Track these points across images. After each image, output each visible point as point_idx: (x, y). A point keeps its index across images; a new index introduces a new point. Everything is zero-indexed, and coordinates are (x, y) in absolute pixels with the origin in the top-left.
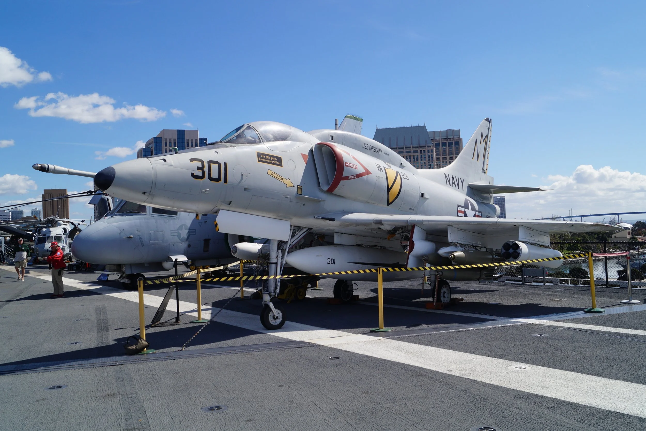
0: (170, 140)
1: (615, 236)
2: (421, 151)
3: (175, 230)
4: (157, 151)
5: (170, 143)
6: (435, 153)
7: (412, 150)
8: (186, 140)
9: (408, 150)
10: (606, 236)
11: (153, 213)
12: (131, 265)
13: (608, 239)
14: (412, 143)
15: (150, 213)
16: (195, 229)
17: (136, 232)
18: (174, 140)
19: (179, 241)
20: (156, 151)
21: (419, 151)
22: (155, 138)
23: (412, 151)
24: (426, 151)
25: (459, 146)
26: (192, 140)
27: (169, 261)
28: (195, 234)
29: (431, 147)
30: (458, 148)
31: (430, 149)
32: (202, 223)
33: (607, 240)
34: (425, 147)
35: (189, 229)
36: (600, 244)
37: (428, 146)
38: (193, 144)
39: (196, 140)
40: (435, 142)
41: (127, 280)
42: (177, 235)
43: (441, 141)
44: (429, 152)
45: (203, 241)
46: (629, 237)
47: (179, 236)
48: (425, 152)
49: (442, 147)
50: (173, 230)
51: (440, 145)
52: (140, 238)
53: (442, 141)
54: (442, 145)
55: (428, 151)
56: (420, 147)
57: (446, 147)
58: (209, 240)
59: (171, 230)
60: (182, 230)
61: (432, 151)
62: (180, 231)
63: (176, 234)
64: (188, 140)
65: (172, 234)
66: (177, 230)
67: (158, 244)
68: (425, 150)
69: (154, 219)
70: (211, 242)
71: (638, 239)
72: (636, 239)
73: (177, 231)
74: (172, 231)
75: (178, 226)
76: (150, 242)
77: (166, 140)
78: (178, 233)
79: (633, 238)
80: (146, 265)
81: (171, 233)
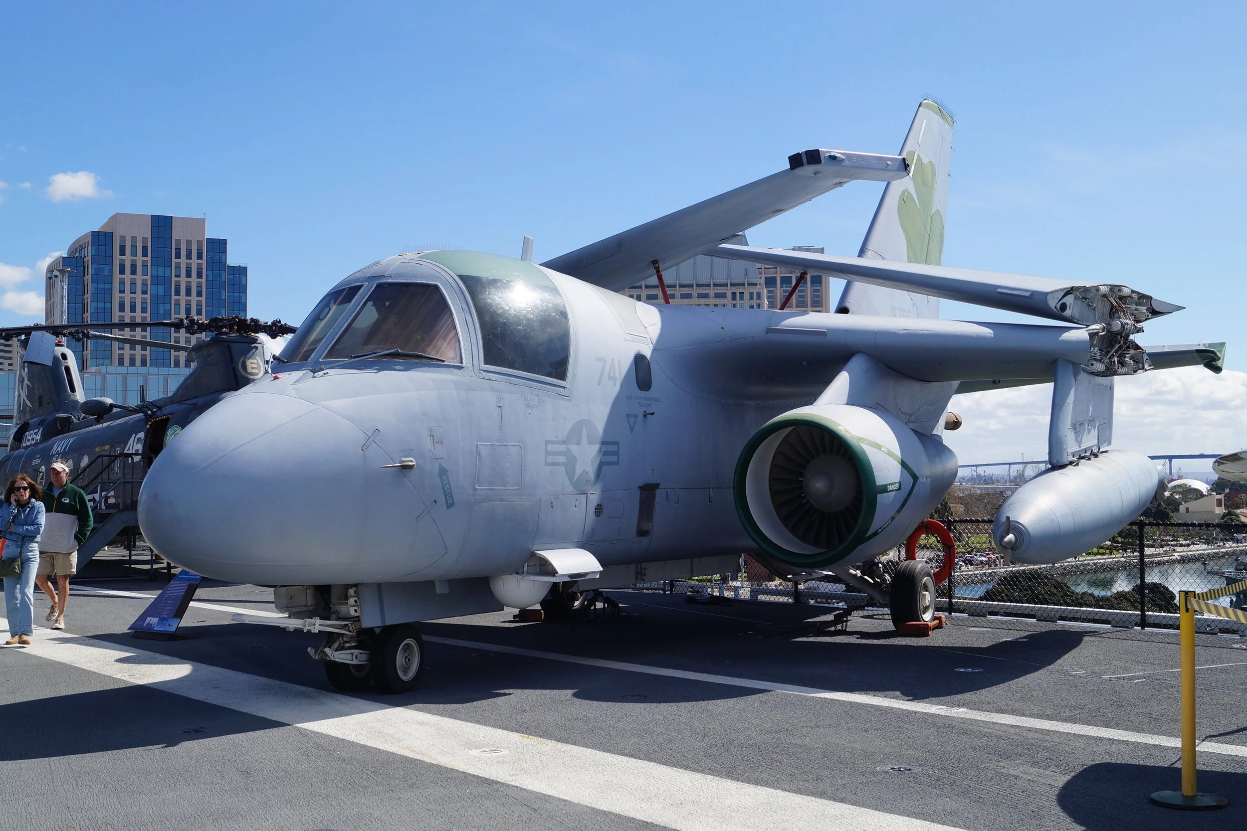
0: (134, 239)
1: (1187, 509)
2: (734, 294)
3: (558, 443)
4: (100, 266)
5: (134, 247)
6: (766, 300)
7: (712, 291)
8: (173, 241)
9: (702, 290)
10: (1165, 508)
11: (486, 363)
12: (381, 589)
13: (1171, 514)
14: (712, 276)
15: (476, 363)
16: (616, 443)
17: (428, 444)
18: (145, 240)
19: (570, 489)
20: (96, 266)
21: (729, 296)
22: (95, 235)
23: (712, 294)
24: (746, 296)
25: (821, 286)
26: (189, 242)
27: (528, 573)
28: (617, 463)
29: (758, 286)
30: (818, 291)
31: (754, 290)
32: (636, 416)
33: (1168, 518)
34: (743, 285)
35: (604, 443)
36: (1156, 528)
37: (749, 284)
38: (191, 253)
39: (200, 243)
40: (765, 274)
41: (356, 652)
42: (565, 464)
43: (778, 273)
44: (751, 298)
45: (637, 494)
46: (1220, 511)
47: (571, 463)
48: (742, 298)
49: (782, 287)
50: (552, 442)
51: (775, 283)
52: (443, 472)
53: (780, 273)
54: (782, 283)
55: (751, 294)
56: (732, 285)
57: (776, 287)
58: (656, 486)
59: (547, 442)
60: (578, 443)
61: (759, 296)
62: (574, 448)
63: (562, 459)
64: (178, 242)
65: (550, 459)
66: (564, 442)
67: (501, 500)
68: (743, 293)
69: (492, 389)
70: (659, 494)
71: (1240, 516)
72: (1237, 516)
73: (562, 448)
74: (550, 448)
75: (569, 426)
76: (475, 490)
77: (123, 238)
78: (566, 453)
79: (1230, 514)
80: (439, 590)
81: (548, 453)
